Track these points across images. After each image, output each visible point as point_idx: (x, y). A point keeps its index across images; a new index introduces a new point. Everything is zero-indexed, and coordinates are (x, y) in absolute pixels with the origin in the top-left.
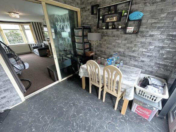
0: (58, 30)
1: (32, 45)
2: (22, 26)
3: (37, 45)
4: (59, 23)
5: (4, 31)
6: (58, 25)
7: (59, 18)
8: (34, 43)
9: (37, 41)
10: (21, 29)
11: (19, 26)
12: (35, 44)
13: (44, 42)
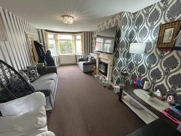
0: (123, 38)
1: (79, 56)
2: (74, 36)
3: (83, 57)
4: (127, 28)
5: (59, 41)
6: (124, 31)
7: (129, 18)
8: (81, 54)
9: (84, 53)
10: (73, 39)
11: (72, 36)
12: (82, 56)
13: (91, 54)
